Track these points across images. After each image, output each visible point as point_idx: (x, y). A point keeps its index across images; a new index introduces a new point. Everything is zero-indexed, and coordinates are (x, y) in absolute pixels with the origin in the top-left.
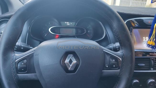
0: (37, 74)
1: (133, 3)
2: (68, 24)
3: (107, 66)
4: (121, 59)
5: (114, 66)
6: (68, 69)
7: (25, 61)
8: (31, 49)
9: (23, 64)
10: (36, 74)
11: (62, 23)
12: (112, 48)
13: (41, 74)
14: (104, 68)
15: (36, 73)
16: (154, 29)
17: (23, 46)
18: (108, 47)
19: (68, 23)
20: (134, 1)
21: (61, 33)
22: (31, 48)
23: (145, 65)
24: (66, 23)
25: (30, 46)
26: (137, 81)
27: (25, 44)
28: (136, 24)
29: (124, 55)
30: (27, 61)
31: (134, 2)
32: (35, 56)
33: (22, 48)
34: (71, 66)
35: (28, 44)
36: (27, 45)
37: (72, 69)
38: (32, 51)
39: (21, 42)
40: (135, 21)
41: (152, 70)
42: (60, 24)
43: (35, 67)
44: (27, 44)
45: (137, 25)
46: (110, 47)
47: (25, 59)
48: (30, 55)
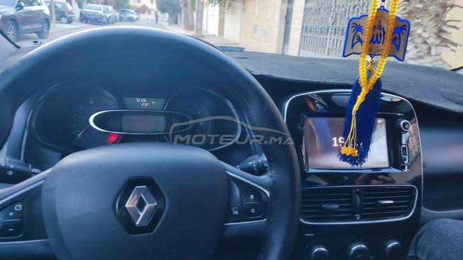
0: (51, 239)
1: (335, 42)
2: (144, 103)
3: (237, 213)
4: (268, 193)
5: (253, 211)
6: (135, 224)
7: (19, 207)
8: (36, 174)
9: (11, 214)
10: (48, 242)
11: (128, 101)
12: (254, 166)
13: (60, 238)
14: (229, 217)
15: (47, 238)
16: (354, 119)
17: (12, 166)
18: (244, 165)
19: (145, 100)
20: (336, 38)
21: (124, 130)
22: (36, 171)
23: (340, 207)
24: (138, 100)
25: (32, 167)
26: (323, 249)
27: (18, 161)
28: (317, 105)
29: (274, 183)
30: (23, 207)
31: (337, 40)
32: (44, 195)
33: (11, 173)
34: (142, 215)
35: (27, 161)
36: (23, 163)
37: (146, 224)
38: (36, 181)
39: (7, 155)
40: (317, 98)
41: (358, 218)
42: (122, 106)
43: (46, 221)
44: (24, 161)
45: (320, 107)
46: (250, 163)
47: (19, 201)
48: (32, 190)
